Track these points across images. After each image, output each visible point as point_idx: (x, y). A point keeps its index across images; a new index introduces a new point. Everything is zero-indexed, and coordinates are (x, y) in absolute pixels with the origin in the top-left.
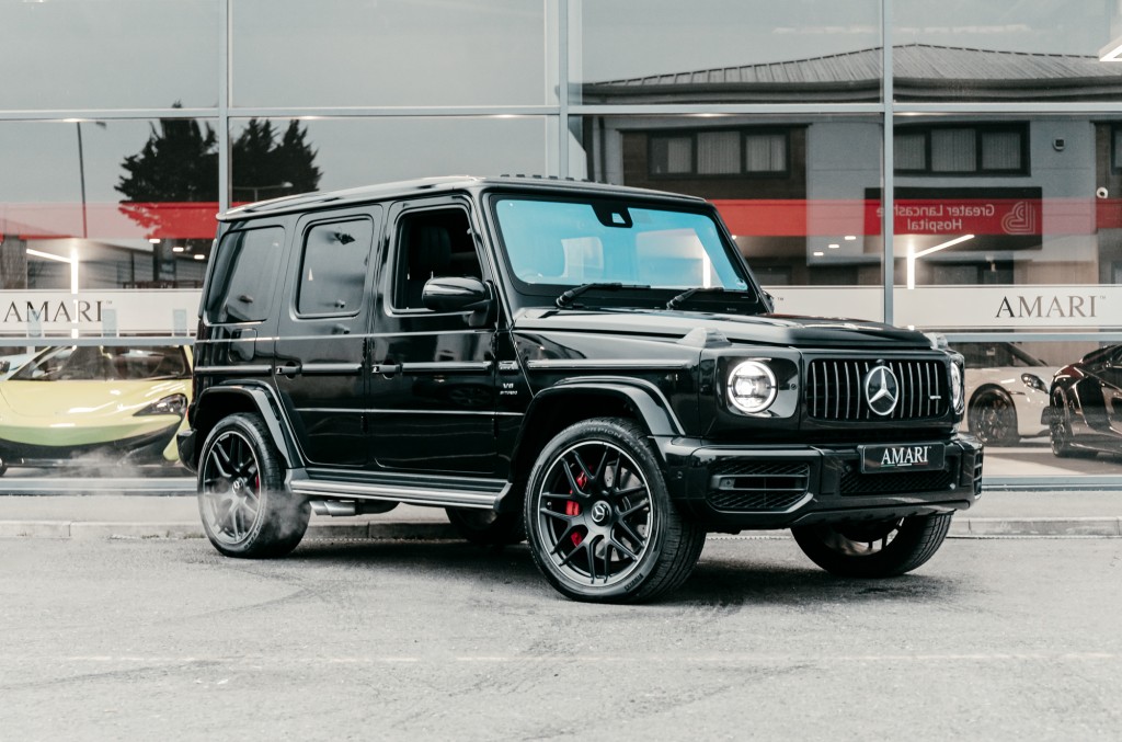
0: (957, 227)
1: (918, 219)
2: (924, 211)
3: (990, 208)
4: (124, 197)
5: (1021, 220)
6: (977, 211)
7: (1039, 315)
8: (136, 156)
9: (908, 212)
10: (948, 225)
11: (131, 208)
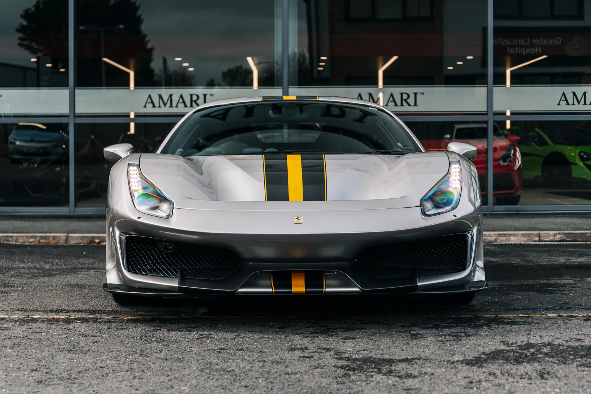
0: (538, 51)
1: (514, 47)
2: (518, 42)
3: (559, 40)
4: (20, 35)
5: (578, 47)
6: (551, 41)
7: (585, 104)
8: (30, 9)
9: (508, 42)
10: (532, 51)
11: (26, 43)
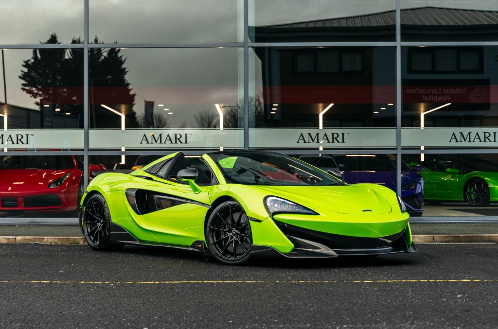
0: (448, 99)
1: (428, 95)
2: (431, 91)
3: (464, 89)
4: (24, 82)
5: (479, 95)
6: (457, 91)
8: (29, 60)
9: (423, 91)
10: (443, 98)
11: (28, 88)
